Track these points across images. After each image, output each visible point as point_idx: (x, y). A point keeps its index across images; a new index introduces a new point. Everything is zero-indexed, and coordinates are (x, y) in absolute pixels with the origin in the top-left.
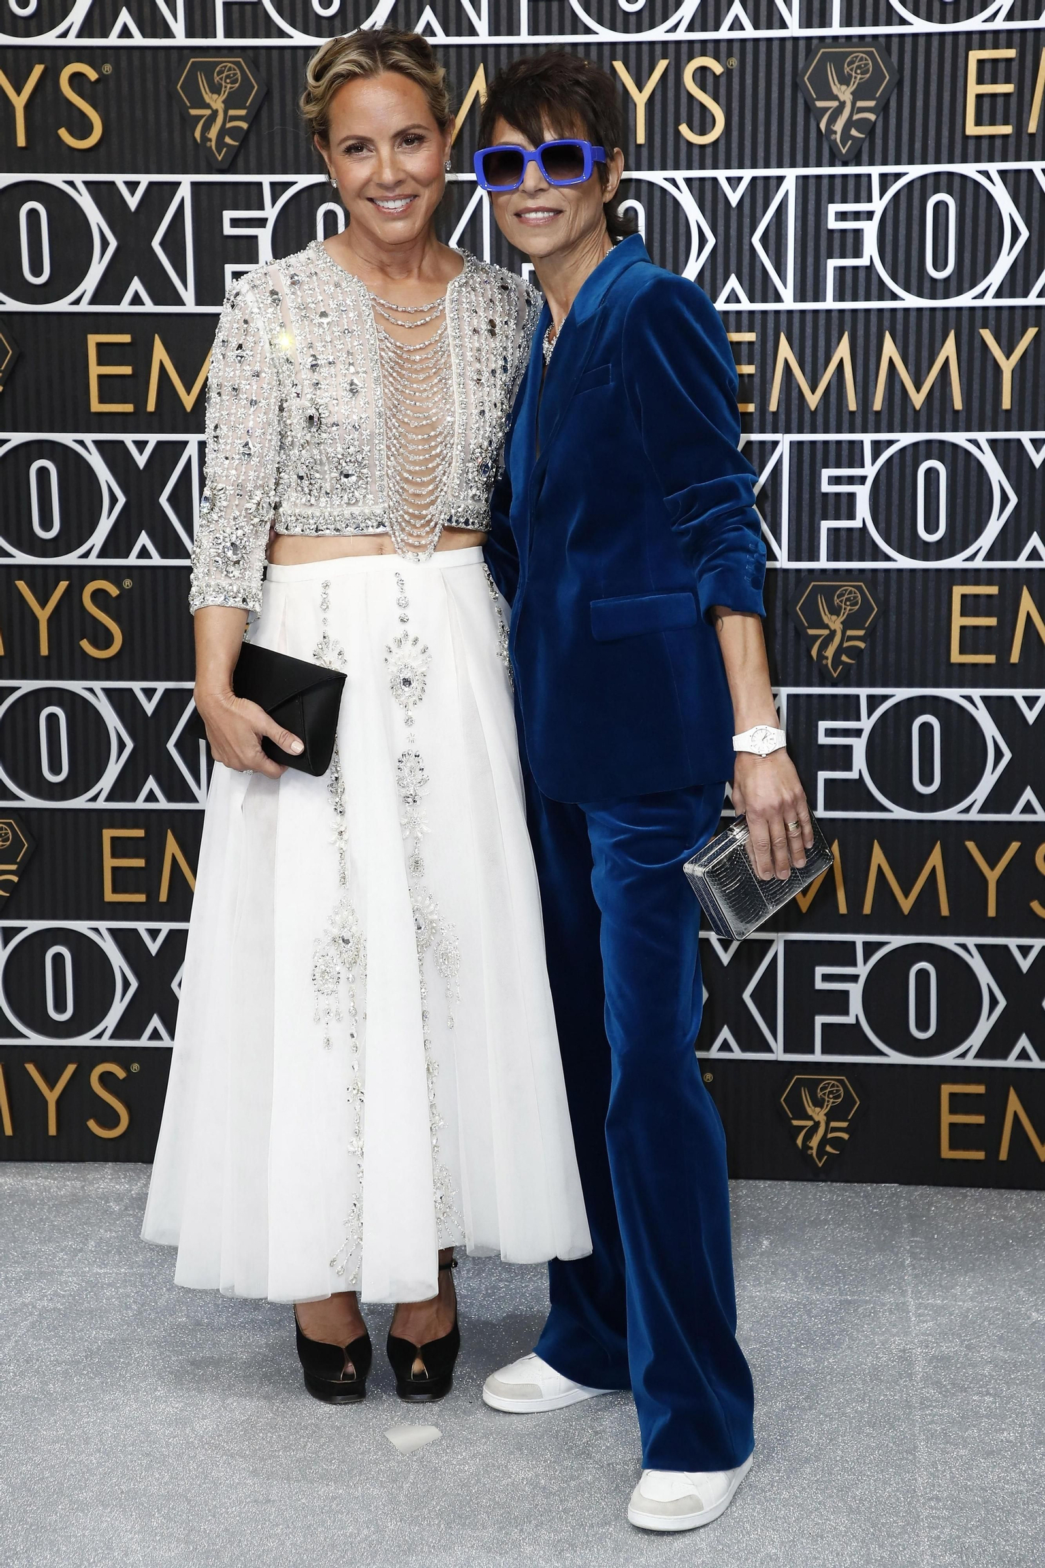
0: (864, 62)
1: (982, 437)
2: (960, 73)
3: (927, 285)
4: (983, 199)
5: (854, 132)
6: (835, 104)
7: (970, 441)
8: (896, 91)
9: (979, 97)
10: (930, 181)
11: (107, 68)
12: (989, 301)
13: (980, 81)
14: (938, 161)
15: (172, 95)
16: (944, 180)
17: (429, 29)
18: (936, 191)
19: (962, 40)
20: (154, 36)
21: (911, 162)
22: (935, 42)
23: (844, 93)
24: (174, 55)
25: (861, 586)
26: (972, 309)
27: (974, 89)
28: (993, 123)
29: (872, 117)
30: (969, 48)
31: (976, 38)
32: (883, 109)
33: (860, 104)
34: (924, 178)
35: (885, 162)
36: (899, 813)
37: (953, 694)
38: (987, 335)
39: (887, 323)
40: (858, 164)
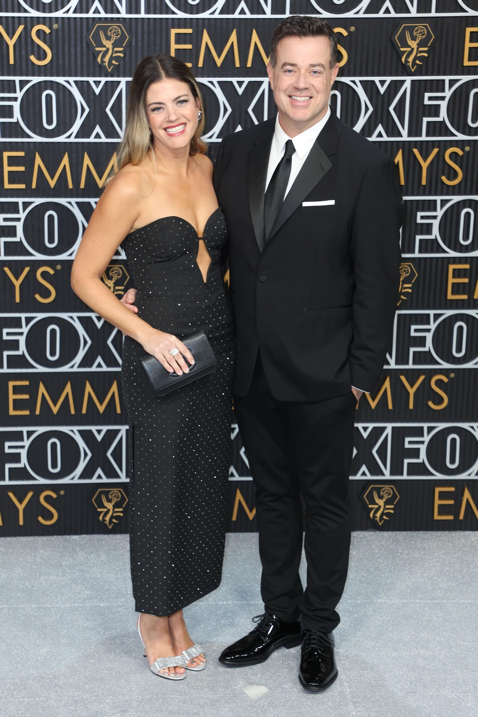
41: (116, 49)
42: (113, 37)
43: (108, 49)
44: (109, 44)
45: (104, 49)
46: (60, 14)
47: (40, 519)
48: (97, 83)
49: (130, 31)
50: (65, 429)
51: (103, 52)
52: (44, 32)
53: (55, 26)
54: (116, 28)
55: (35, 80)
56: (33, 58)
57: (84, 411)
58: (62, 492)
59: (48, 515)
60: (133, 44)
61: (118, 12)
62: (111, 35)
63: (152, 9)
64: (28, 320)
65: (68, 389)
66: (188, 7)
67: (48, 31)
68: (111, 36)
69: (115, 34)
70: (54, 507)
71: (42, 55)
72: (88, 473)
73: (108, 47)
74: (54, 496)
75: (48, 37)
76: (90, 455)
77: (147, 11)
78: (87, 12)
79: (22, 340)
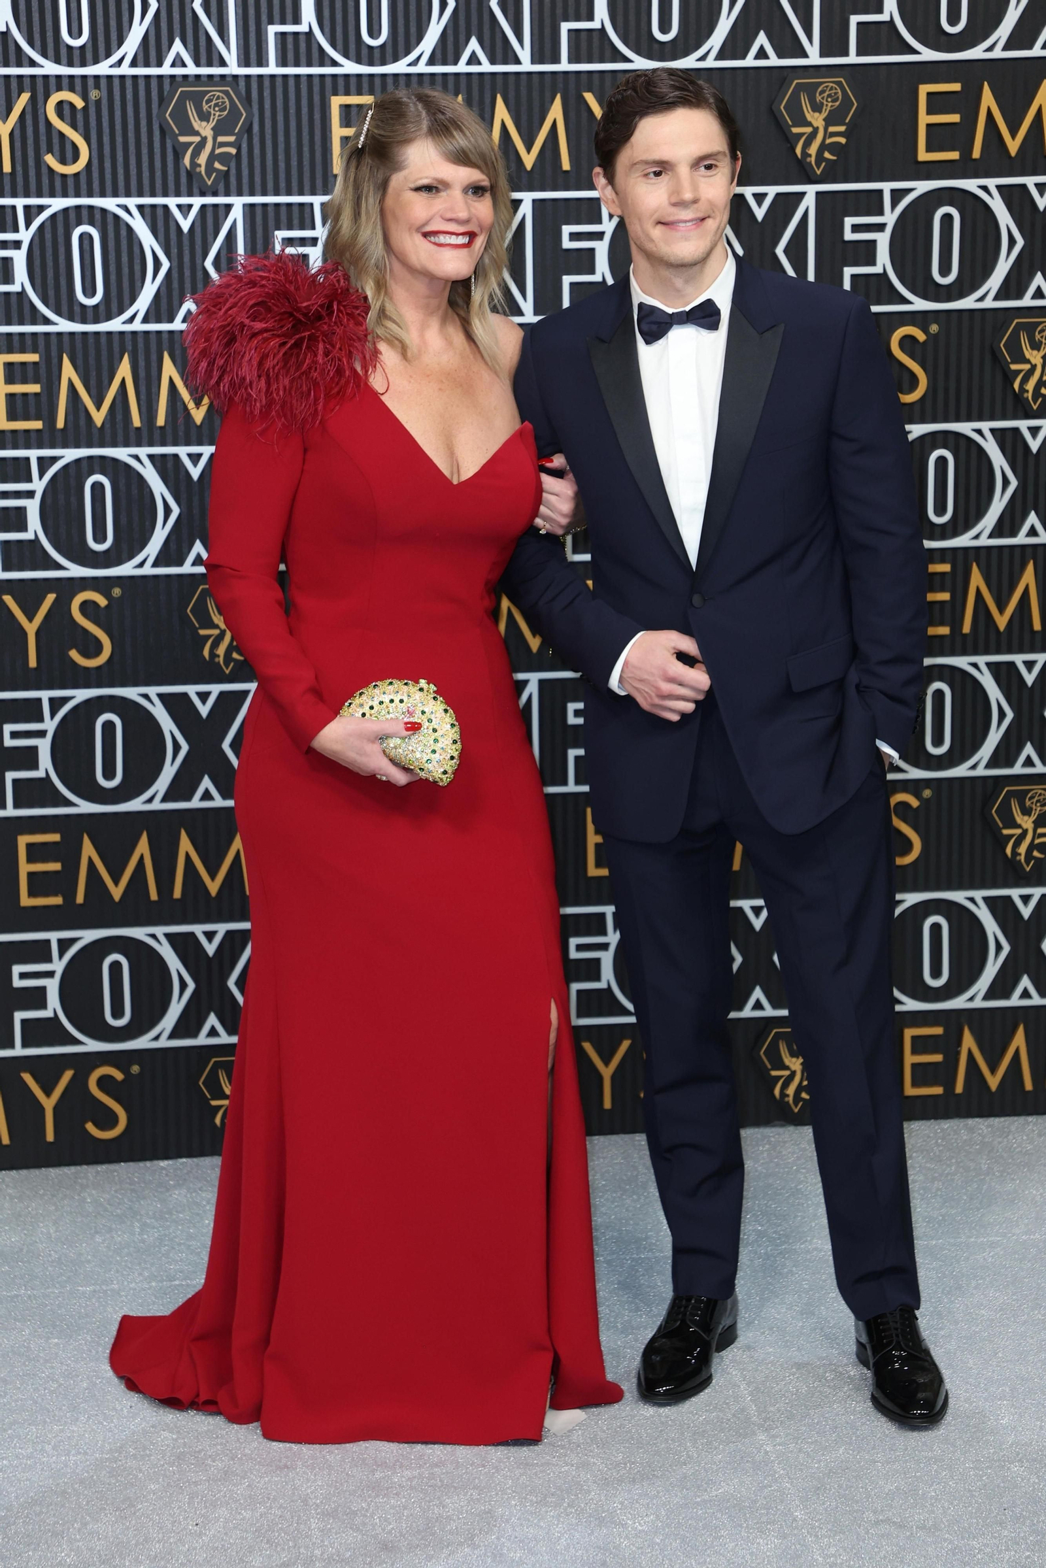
41: (221, 139)
42: (214, 115)
43: (204, 140)
44: (206, 129)
45: (197, 139)
46: (102, 68)
47: (90, 1126)
48: (185, 209)
49: (247, 100)
50: (138, 933)
51: (196, 146)
52: (72, 106)
53: (94, 94)
54: (219, 96)
55: (57, 204)
56: (50, 160)
57: (177, 894)
58: (135, 1069)
59: (107, 1119)
60: (256, 128)
61: (223, 63)
62: (209, 110)
63: (290, 56)
64: (56, 704)
65: (143, 847)
66: (365, 52)
67: (79, 103)
68: (209, 113)
69: (217, 109)
70: (118, 1100)
71: (68, 153)
72: (188, 1025)
73: (203, 135)
74: (119, 1076)
75: (80, 117)
76: (191, 986)
77: (280, 60)
78: (160, 64)
79: (44, 747)
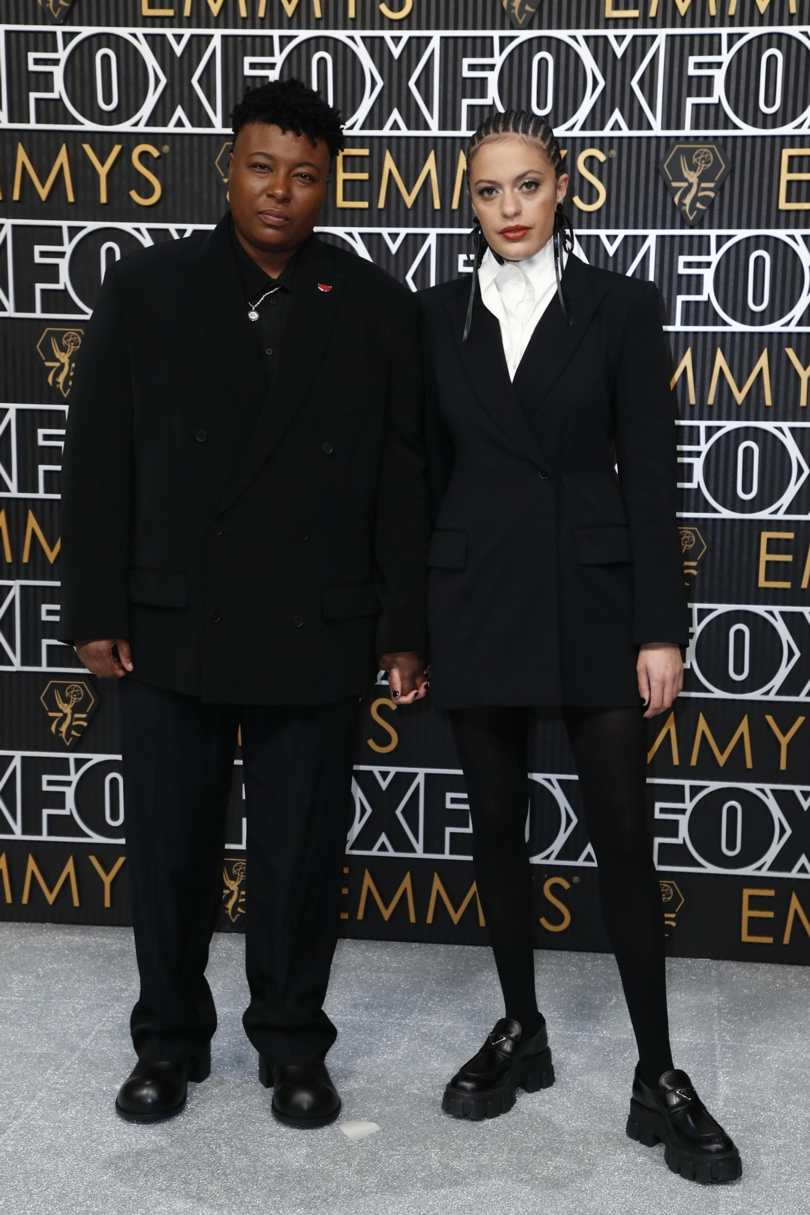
0: (707, 155)
1: (786, 425)
2: (776, 165)
3: (748, 315)
4: (790, 255)
5: (699, 205)
6: (685, 185)
7: (776, 428)
8: (729, 176)
9: (789, 182)
10: (753, 241)
11: (166, 149)
12: (793, 328)
13: (790, 170)
14: (758, 227)
15: (211, 169)
16: (762, 240)
17: (396, 126)
18: (757, 248)
19: (778, 141)
20: (200, 126)
21: (739, 227)
22: (759, 142)
23: (693, 177)
24: (214, 140)
25: (695, 530)
26: (780, 334)
27: (785, 176)
28: (798, 201)
29: (712, 194)
30: (783, 147)
31: (788, 140)
32: (720, 189)
33: (703, 185)
34: (748, 239)
35: (720, 227)
36: (718, 694)
37: (760, 609)
38: (791, 352)
39: (719, 342)
40: (701, 227)
